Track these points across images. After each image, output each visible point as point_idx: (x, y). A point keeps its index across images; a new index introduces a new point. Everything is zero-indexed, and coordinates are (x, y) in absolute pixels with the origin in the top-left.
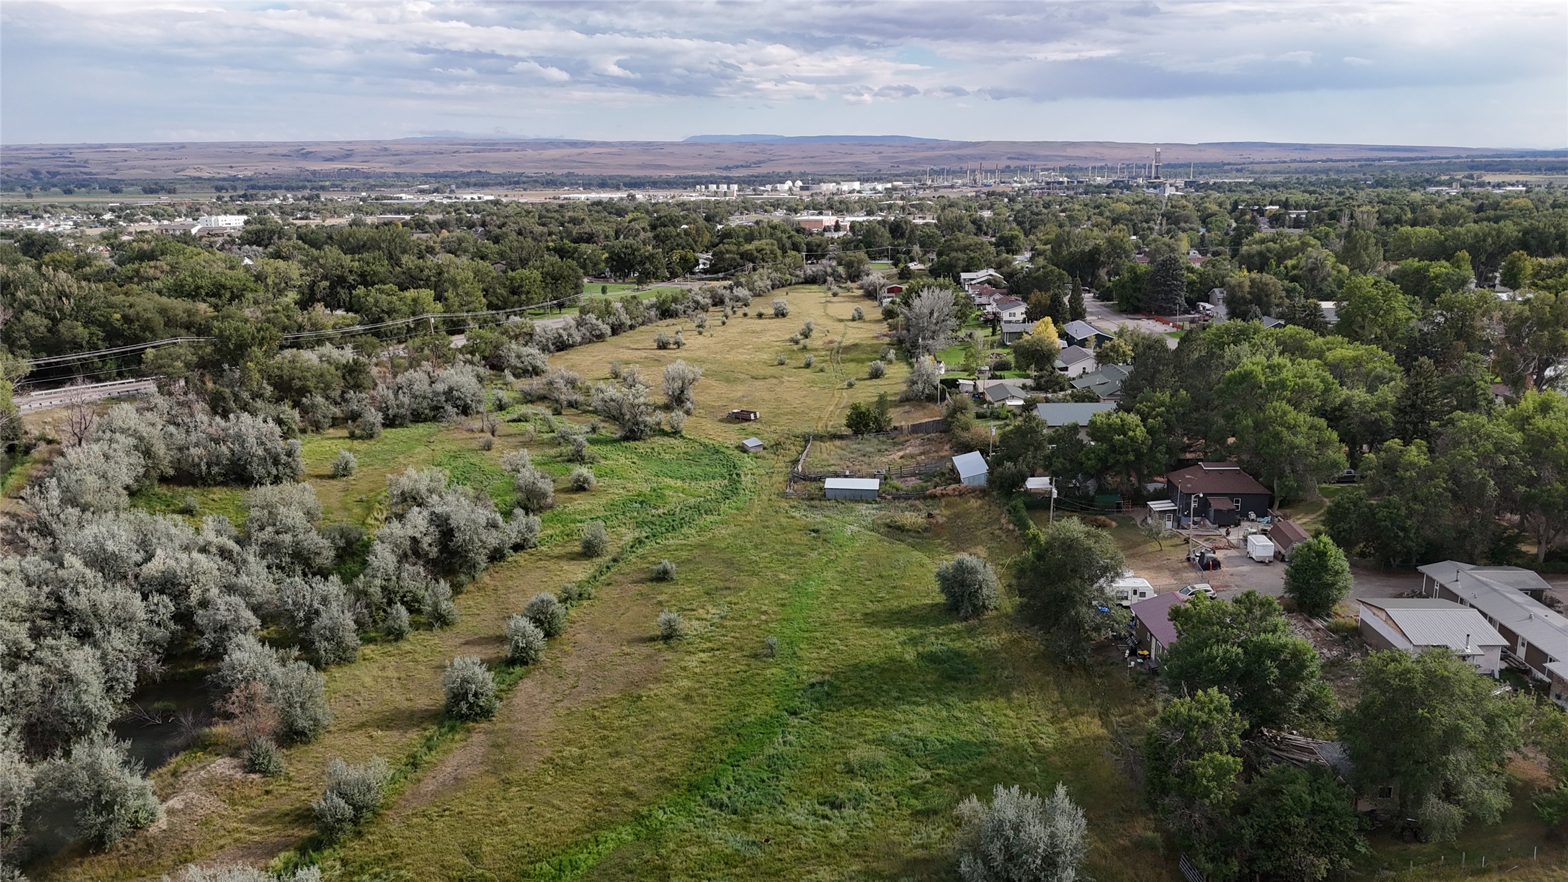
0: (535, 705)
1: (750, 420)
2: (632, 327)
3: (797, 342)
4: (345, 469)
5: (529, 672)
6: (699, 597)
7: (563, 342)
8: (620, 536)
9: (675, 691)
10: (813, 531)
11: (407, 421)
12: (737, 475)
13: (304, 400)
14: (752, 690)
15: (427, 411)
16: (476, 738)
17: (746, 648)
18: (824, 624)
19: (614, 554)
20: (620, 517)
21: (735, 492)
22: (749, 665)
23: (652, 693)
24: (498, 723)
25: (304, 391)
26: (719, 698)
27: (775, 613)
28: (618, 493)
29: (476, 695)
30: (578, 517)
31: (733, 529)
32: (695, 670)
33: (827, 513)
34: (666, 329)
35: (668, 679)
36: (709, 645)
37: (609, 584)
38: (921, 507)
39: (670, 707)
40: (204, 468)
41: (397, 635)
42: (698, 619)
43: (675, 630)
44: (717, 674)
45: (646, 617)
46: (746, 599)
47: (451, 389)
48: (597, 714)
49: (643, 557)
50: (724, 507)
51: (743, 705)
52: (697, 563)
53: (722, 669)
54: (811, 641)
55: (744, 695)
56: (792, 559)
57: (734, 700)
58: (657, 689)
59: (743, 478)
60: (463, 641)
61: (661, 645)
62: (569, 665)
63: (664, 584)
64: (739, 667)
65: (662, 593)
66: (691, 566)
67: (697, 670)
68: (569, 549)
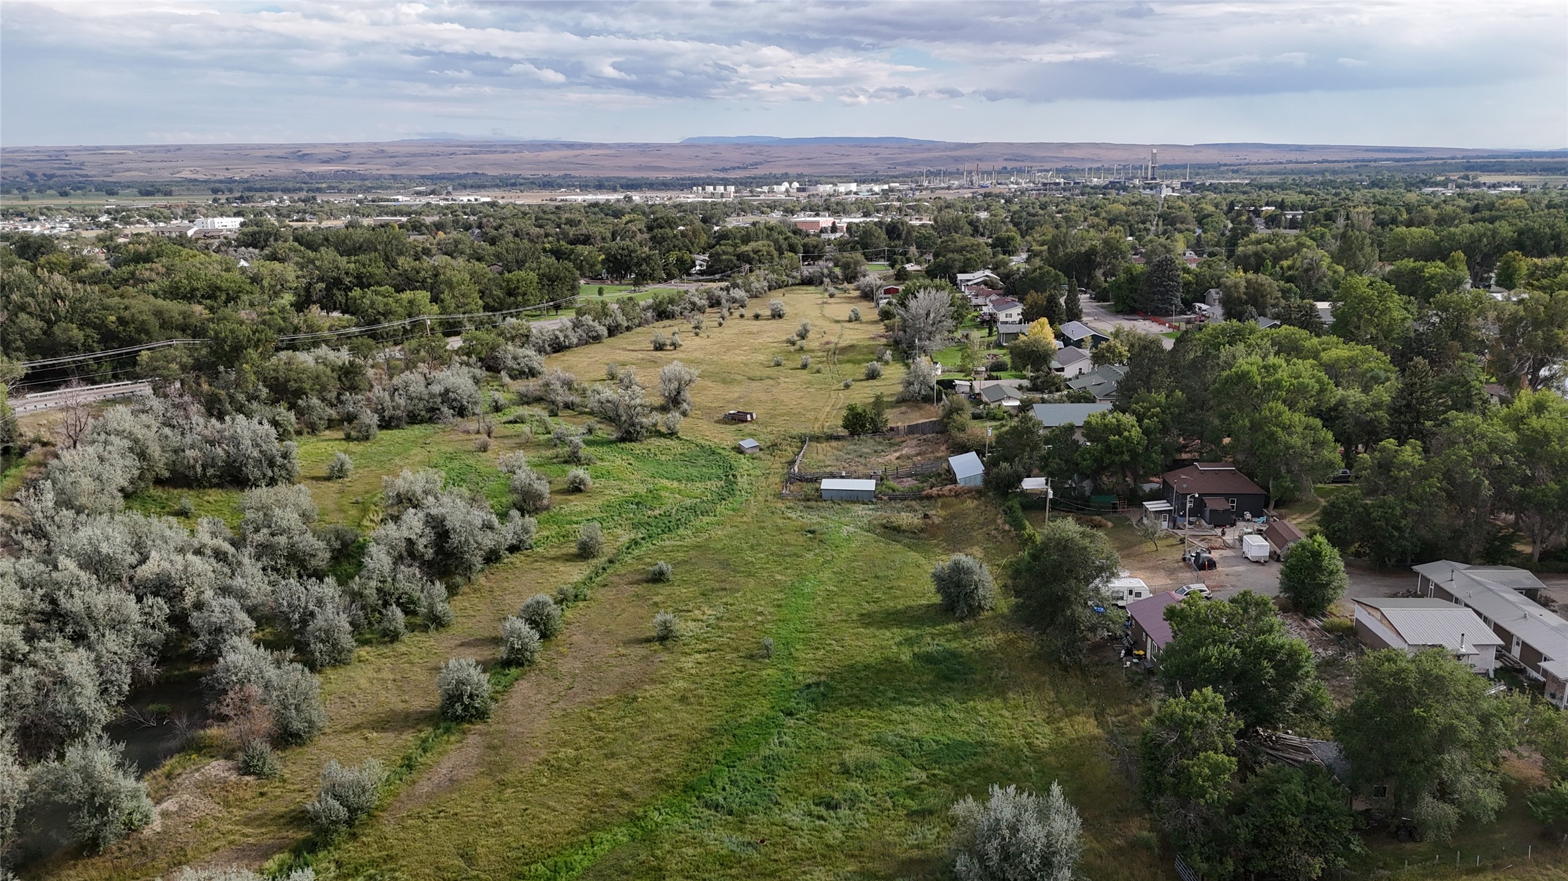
0: (531, 707)
1: (746, 421)
2: (628, 329)
3: (793, 344)
4: (340, 470)
5: (525, 674)
6: (695, 598)
7: (559, 344)
8: (616, 538)
9: (671, 692)
10: (809, 532)
11: (403, 423)
12: (734, 476)
13: (300, 402)
14: (748, 690)
15: (423, 413)
16: (471, 739)
17: (742, 648)
18: (819, 625)
19: (610, 556)
20: (616, 518)
21: (731, 493)
22: (744, 666)
23: (648, 695)
24: (493, 724)
25: (299, 393)
26: (714, 699)
27: (770, 613)
28: (614, 495)
29: (471, 696)
30: (574, 519)
31: (729, 530)
32: (691, 671)
33: (823, 514)
34: (662, 331)
35: (663, 681)
36: (705, 646)
37: (605, 586)
38: (917, 507)
39: (665, 708)
40: (199, 470)
41: (392, 637)
42: (694, 620)
43: (671, 631)
44: (713, 675)
45: (641, 618)
46: (742, 600)
47: (447, 391)
48: (592, 715)
49: (639, 558)
50: (720, 508)
51: (739, 705)
52: (693, 564)
53: (718, 670)
54: (806, 642)
55: (740, 696)
56: (788, 560)
57: (730, 701)
58: (652, 690)
59: (739, 479)
60: (459, 642)
61: (656, 646)
62: (565, 666)
63: (660, 585)
64: (735, 668)
65: (658, 594)
66: (687, 568)
67: (693, 671)
68: (564, 551)
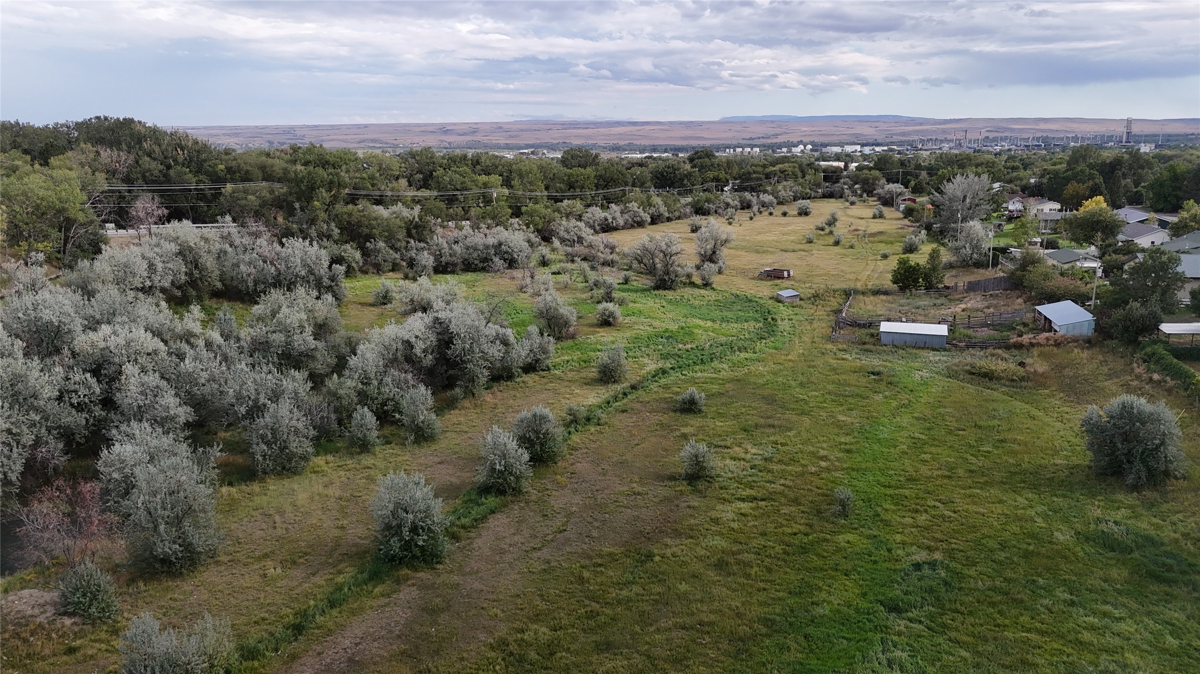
1: (783, 278)
4: (385, 297)
5: (505, 506)
6: (734, 433)
7: (607, 225)
8: (642, 366)
9: (703, 552)
10: (873, 373)
12: (773, 319)
13: (368, 244)
14: (820, 563)
15: (476, 262)
17: (803, 500)
18: (911, 479)
19: (633, 382)
20: (643, 349)
21: (772, 333)
22: (810, 526)
23: (668, 552)
25: (369, 237)
26: (769, 570)
27: (838, 459)
28: (643, 329)
30: (599, 347)
31: (771, 366)
32: (732, 525)
33: (886, 357)
34: (698, 220)
35: (692, 534)
36: (749, 492)
37: (623, 411)
38: (1006, 356)
39: (694, 576)
42: (734, 459)
43: (704, 468)
44: (764, 534)
45: (665, 450)
46: (797, 440)
47: (500, 244)
48: (586, 574)
49: (666, 387)
50: (759, 346)
51: (809, 586)
52: (731, 397)
53: (770, 527)
54: (898, 500)
55: (808, 570)
56: (851, 400)
57: (793, 577)
58: (675, 547)
59: (779, 322)
60: (438, 460)
61: (683, 486)
62: (559, 500)
63: (691, 416)
64: (796, 528)
65: (686, 426)
66: (723, 400)
67: (735, 525)
68: (583, 375)
